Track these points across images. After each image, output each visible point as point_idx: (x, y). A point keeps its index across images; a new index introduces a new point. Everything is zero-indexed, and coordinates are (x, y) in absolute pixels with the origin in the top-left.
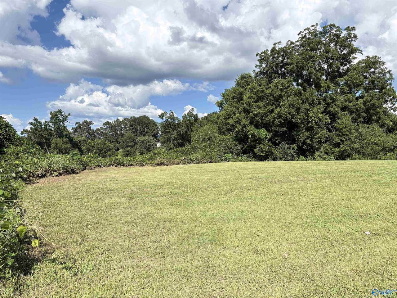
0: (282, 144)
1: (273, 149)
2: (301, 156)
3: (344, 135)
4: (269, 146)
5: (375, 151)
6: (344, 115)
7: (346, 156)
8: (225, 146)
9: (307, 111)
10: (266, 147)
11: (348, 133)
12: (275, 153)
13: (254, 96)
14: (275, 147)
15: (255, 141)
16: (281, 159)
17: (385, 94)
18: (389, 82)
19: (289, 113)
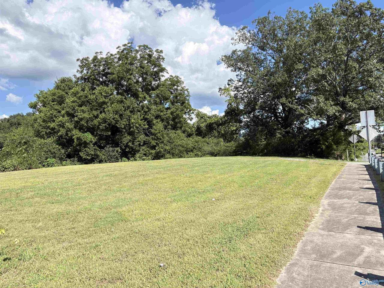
0: (107, 147)
1: (98, 153)
2: (124, 158)
3: (158, 139)
4: (95, 149)
5: (181, 152)
6: (157, 122)
7: (160, 156)
8: (47, 150)
9: (129, 118)
10: (92, 150)
11: (161, 137)
12: (101, 156)
13: (78, 101)
14: (101, 150)
15: (80, 144)
16: (106, 162)
17: (185, 107)
18: (188, 98)
19: (113, 119)
